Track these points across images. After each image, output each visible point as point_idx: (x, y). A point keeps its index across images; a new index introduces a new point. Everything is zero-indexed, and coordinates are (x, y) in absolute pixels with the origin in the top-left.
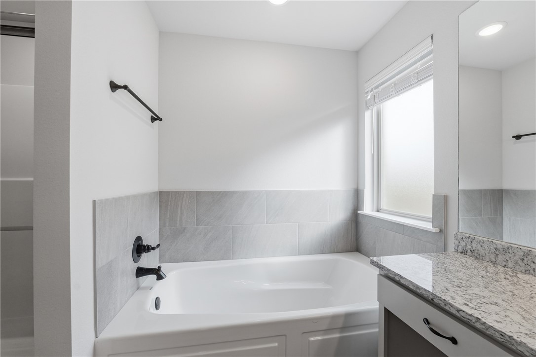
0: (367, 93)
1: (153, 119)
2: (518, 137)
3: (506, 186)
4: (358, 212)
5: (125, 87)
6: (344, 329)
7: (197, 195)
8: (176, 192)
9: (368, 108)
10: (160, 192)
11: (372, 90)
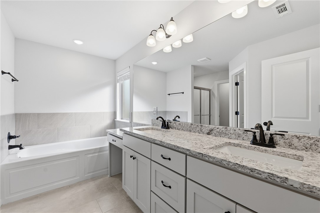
0: (118, 77)
1: (13, 80)
2: (169, 95)
3: (167, 110)
4: (115, 120)
5: (9, 73)
6: (99, 152)
7: (39, 115)
8: (26, 114)
9: (118, 82)
10: (15, 114)
11: (120, 76)
